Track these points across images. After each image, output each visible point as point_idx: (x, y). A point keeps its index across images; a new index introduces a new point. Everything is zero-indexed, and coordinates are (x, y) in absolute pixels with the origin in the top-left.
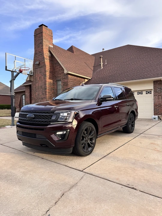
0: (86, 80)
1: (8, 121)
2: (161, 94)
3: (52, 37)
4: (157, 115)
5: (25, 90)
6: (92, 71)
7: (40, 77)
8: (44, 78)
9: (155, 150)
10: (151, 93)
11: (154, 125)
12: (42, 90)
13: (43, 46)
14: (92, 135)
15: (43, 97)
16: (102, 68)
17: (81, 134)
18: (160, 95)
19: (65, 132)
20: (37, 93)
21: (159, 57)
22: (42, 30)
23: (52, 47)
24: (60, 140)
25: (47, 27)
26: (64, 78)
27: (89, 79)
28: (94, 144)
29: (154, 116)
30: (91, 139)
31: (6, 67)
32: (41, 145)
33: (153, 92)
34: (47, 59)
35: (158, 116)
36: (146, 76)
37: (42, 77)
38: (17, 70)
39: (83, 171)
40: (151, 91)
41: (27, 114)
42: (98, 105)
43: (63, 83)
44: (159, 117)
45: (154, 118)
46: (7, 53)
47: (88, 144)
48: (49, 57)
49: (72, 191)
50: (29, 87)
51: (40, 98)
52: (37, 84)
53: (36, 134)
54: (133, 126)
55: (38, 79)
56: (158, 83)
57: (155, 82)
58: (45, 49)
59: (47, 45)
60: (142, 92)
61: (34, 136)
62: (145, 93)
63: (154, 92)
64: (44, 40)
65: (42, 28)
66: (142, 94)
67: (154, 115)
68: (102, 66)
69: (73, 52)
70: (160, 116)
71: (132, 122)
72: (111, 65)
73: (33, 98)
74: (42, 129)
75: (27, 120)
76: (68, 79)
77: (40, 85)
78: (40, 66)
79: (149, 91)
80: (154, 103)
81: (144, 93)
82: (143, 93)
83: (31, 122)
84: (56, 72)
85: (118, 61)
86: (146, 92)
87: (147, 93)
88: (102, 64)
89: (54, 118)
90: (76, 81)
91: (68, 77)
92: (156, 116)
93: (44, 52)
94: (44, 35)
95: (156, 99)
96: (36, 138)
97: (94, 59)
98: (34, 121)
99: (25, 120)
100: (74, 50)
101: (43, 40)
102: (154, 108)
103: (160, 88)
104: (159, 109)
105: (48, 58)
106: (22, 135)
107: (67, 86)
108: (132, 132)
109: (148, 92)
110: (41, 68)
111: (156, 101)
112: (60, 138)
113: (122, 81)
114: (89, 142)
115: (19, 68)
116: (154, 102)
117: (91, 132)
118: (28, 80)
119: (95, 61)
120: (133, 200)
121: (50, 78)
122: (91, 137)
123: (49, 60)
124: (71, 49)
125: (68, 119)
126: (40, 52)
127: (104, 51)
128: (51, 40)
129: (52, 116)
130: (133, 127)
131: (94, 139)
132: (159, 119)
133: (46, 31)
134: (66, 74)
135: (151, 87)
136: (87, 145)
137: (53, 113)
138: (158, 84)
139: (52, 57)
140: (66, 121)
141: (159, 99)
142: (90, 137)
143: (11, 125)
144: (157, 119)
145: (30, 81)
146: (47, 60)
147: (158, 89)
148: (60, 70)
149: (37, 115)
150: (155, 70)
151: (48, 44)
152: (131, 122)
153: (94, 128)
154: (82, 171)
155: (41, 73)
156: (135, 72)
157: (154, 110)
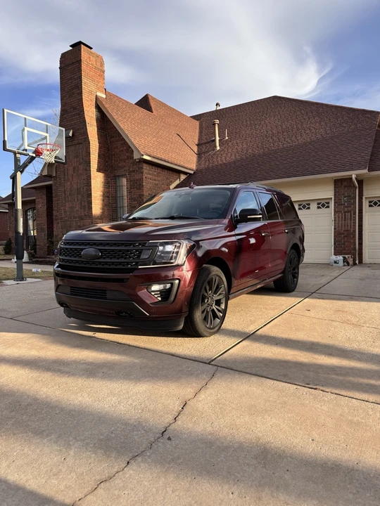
0: (183, 177)
1: (4, 270)
2: (350, 209)
3: (104, 72)
4: (341, 255)
5: (34, 198)
6: (196, 156)
7: (74, 168)
8: (86, 170)
9: (347, 322)
10: (328, 207)
11: (337, 275)
12: (80, 197)
13: (81, 93)
14: (220, 294)
15: (83, 214)
16: (218, 148)
17: (200, 291)
18: (348, 212)
19: (168, 286)
20: (67, 204)
21: (345, 127)
22: (81, 54)
23: (104, 96)
24: (160, 301)
25: (91, 48)
26: (134, 171)
27: (190, 174)
28: (224, 312)
29: (334, 258)
30: (218, 303)
31: (4, 142)
32: (118, 313)
33: (332, 205)
34: (92, 126)
35: (344, 258)
36: (317, 169)
37: (81, 167)
38: (30, 150)
39: (212, 363)
40: (328, 203)
41: (82, 250)
42: (230, 231)
43: (131, 181)
44: (345, 260)
45: (335, 262)
46: (6, 111)
47: (213, 311)
48: (98, 120)
49: (200, 399)
50: (45, 191)
51: (75, 218)
52: (69, 183)
53: (105, 291)
54: (295, 276)
55: (71, 172)
56: (345, 184)
57: (338, 183)
58: (88, 101)
59: (91, 92)
60: (309, 204)
61: (101, 294)
62: (316, 206)
63: (335, 205)
64: (84, 80)
65: (80, 50)
66: (309, 208)
67: (335, 254)
68: (218, 144)
69: (149, 109)
70: (346, 256)
71: (294, 269)
72: (237, 143)
73: (56, 216)
74: (121, 280)
75: (82, 262)
76: (142, 173)
77: (75, 186)
78: (76, 142)
79: (323, 202)
80: (335, 229)
81: (314, 206)
82: (311, 206)
83: (93, 266)
84: (114, 155)
85: (254, 133)
86: (318, 204)
87: (319, 208)
88: (218, 138)
89: (145, 256)
90: (159, 179)
91: (142, 168)
92: (340, 258)
93: (85, 108)
94: (84, 67)
95: (339, 221)
96: (106, 299)
97: (198, 127)
98: (100, 263)
99: (77, 262)
100: (152, 104)
101: (81, 80)
102: (335, 239)
103: (349, 196)
104: (345, 242)
105: (95, 123)
106: (71, 294)
107: (140, 189)
108: (293, 291)
109: (323, 204)
110: (77, 146)
111: (338, 223)
112: (160, 299)
113: (266, 179)
114: (214, 307)
115: (35, 146)
116: (335, 226)
117: (218, 288)
118: (45, 173)
119: (201, 132)
120: (323, 408)
121: (99, 170)
122: (218, 298)
123: (96, 128)
124: (145, 103)
125: (176, 258)
126: (75, 108)
127: (218, 108)
128: (101, 80)
129: (140, 253)
130: (295, 279)
131: (223, 301)
132: (345, 263)
133: (89, 58)
134: (137, 160)
135: (328, 193)
136: (210, 314)
137: (143, 246)
138: (345, 187)
139: (104, 121)
140: (172, 263)
141: (345, 220)
142: (216, 297)
143: (14, 280)
144: (341, 263)
145: (49, 177)
146: (91, 129)
147: (345, 197)
148: (122, 151)
149: (106, 250)
150: (338, 156)
151: (93, 88)
152: (292, 269)
153: (224, 279)
154: (209, 364)
155: (77, 157)
156: (294, 159)
157: (335, 244)
